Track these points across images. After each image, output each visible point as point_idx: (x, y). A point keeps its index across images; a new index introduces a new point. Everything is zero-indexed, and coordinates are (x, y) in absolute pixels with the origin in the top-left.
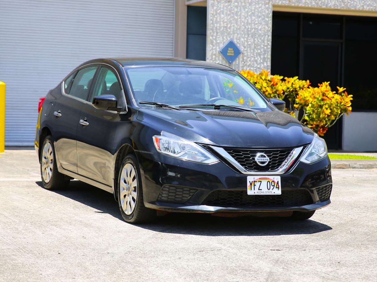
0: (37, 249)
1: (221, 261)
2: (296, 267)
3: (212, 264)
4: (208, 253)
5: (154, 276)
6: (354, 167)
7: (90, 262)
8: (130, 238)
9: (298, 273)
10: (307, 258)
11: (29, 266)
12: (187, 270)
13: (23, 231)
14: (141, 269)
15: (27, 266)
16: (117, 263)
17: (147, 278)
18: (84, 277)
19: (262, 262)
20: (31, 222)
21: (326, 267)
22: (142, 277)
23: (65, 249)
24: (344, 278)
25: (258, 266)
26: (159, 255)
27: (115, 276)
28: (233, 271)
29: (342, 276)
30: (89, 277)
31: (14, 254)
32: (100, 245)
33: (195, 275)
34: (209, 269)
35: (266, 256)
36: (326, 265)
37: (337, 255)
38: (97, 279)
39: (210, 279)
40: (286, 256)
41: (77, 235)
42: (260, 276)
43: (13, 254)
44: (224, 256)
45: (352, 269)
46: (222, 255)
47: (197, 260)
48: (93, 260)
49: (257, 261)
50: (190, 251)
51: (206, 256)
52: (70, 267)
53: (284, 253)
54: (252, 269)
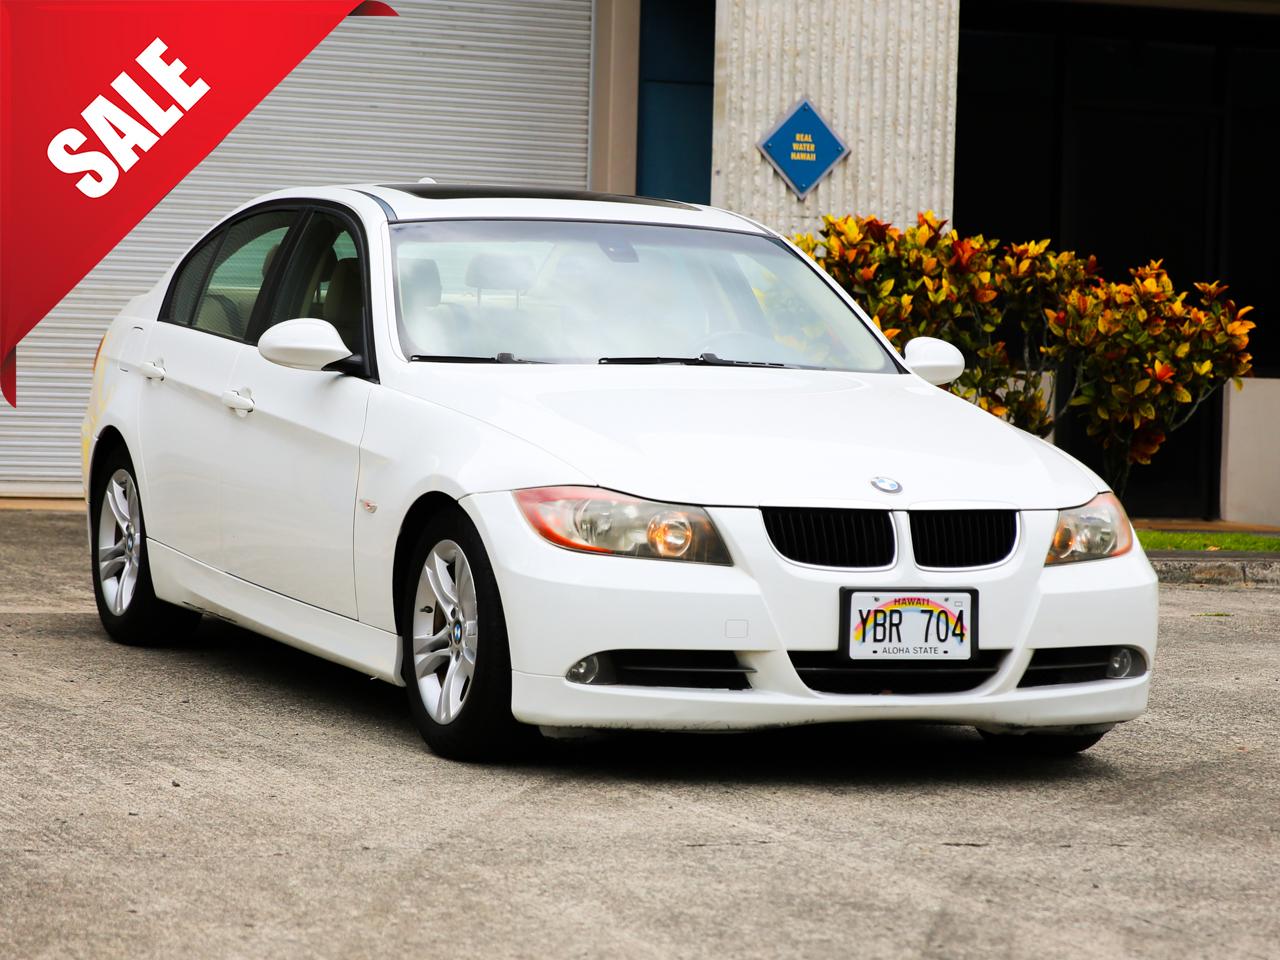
0: (111, 834)
1: (766, 878)
2: (1033, 898)
3: (736, 887)
4: (720, 850)
5: (532, 920)
6: (1260, 577)
7: (301, 876)
8: (443, 801)
9: (1039, 915)
10: (1076, 870)
11: (87, 885)
12: (647, 905)
13: (55, 777)
14: (486, 899)
15: (80, 885)
16: (399, 880)
17: (508, 928)
18: (285, 922)
19: (915, 880)
20: (79, 749)
21: (1141, 900)
22: (488, 924)
23: (210, 835)
24: (1203, 934)
25: (898, 894)
26: (547, 857)
27: (395, 921)
28: (809, 910)
29: (1196, 927)
30: (301, 921)
31: (30, 848)
32: (335, 822)
33: (676, 919)
34: (726, 903)
35: (928, 863)
36: (1141, 895)
37: (1182, 864)
38: (328, 928)
39: (730, 931)
40: (998, 866)
41: (249, 792)
42: (907, 924)
43: (26, 848)
44: (780, 863)
45: (1234, 908)
46: (772, 857)
47: (684, 872)
48: (315, 870)
49: (895, 878)
50: (655, 846)
51: (712, 863)
52: (232, 891)
53: (992, 854)
54: (877, 903)
